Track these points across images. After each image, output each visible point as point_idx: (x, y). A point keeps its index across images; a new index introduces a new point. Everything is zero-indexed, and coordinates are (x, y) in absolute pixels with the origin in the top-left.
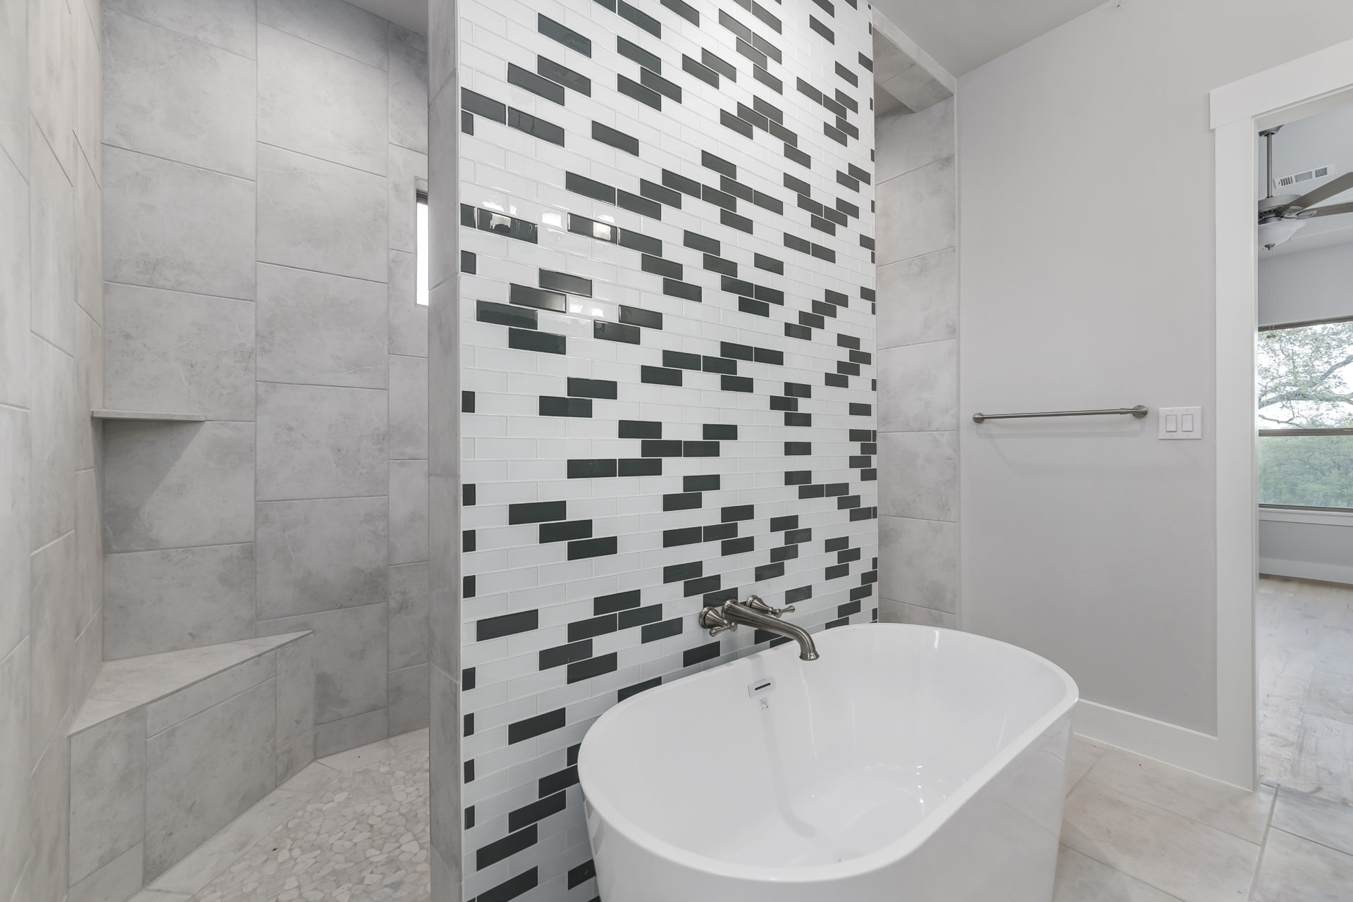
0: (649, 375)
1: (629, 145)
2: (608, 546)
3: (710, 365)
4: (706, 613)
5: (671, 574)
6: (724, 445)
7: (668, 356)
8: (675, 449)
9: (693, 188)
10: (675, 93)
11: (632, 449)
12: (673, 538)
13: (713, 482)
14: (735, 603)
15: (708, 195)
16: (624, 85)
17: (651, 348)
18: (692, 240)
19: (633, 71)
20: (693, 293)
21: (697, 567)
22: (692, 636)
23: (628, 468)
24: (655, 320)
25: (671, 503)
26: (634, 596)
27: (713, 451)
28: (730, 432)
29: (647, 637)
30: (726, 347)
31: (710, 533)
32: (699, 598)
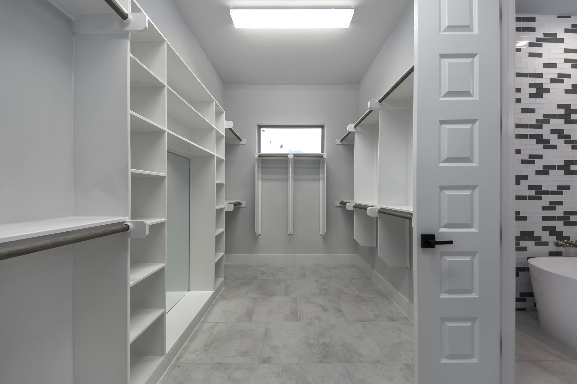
0: (538, 172)
1: (533, 111)
2: (525, 218)
3: (560, 167)
4: (558, 242)
5: (545, 229)
6: (565, 192)
7: (544, 167)
8: (546, 193)
9: (554, 116)
10: (548, 91)
11: (533, 193)
12: (545, 218)
13: (561, 203)
14: (569, 241)
15: (560, 116)
16: (531, 96)
17: (539, 165)
18: (553, 132)
19: (534, 91)
20: (554, 147)
21: (554, 228)
22: (552, 248)
23: (531, 198)
24: (540, 157)
25: (545, 208)
26: (532, 233)
27: (561, 193)
28: (568, 188)
29: (536, 244)
30: (566, 162)
31: (559, 218)
32: (555, 237)
